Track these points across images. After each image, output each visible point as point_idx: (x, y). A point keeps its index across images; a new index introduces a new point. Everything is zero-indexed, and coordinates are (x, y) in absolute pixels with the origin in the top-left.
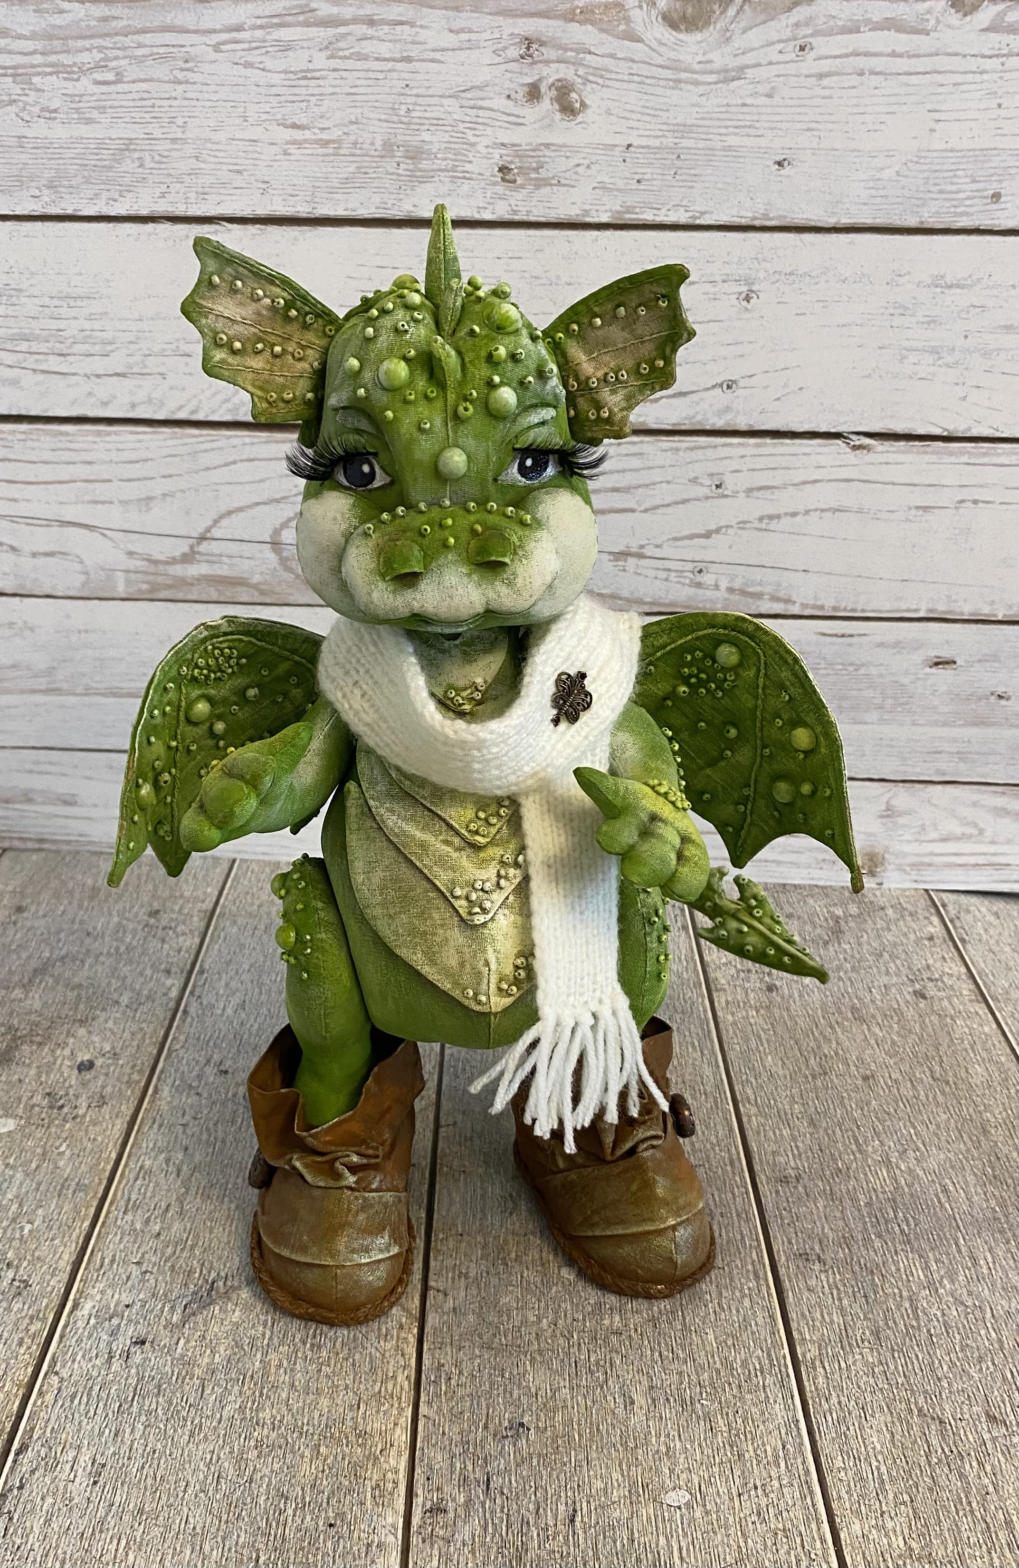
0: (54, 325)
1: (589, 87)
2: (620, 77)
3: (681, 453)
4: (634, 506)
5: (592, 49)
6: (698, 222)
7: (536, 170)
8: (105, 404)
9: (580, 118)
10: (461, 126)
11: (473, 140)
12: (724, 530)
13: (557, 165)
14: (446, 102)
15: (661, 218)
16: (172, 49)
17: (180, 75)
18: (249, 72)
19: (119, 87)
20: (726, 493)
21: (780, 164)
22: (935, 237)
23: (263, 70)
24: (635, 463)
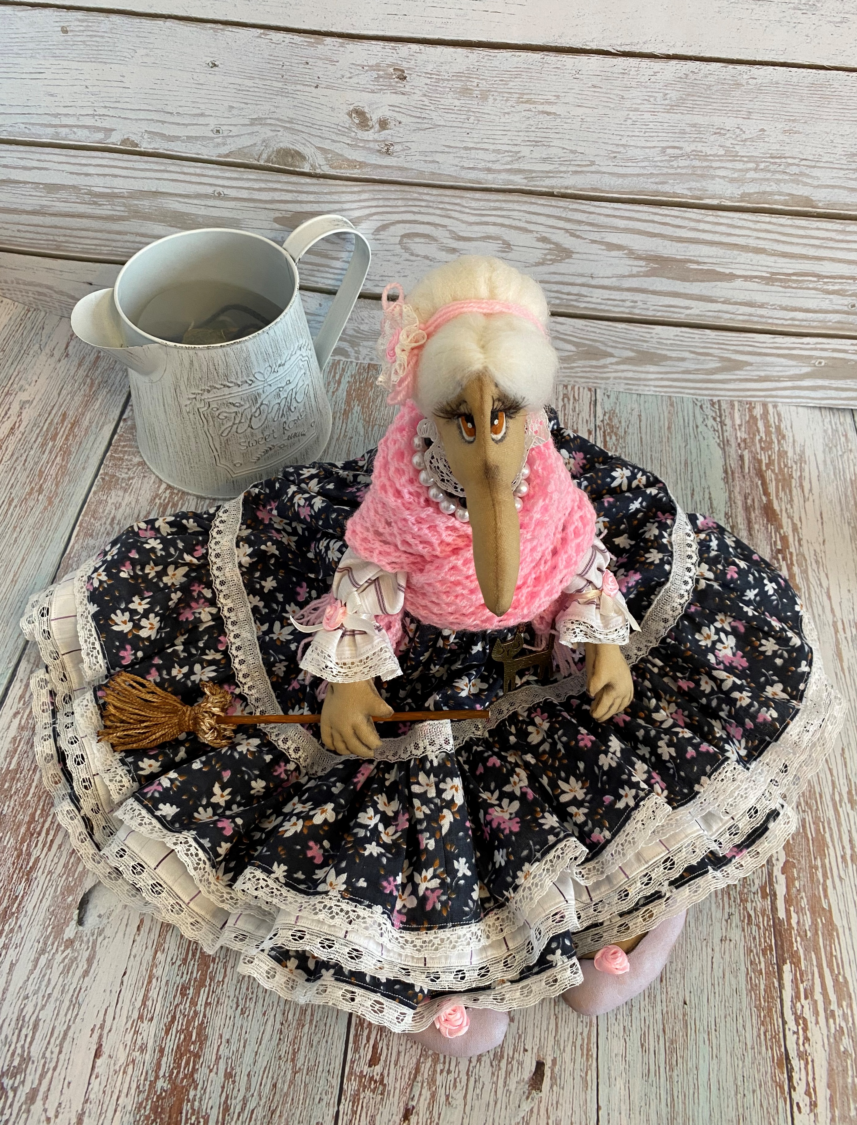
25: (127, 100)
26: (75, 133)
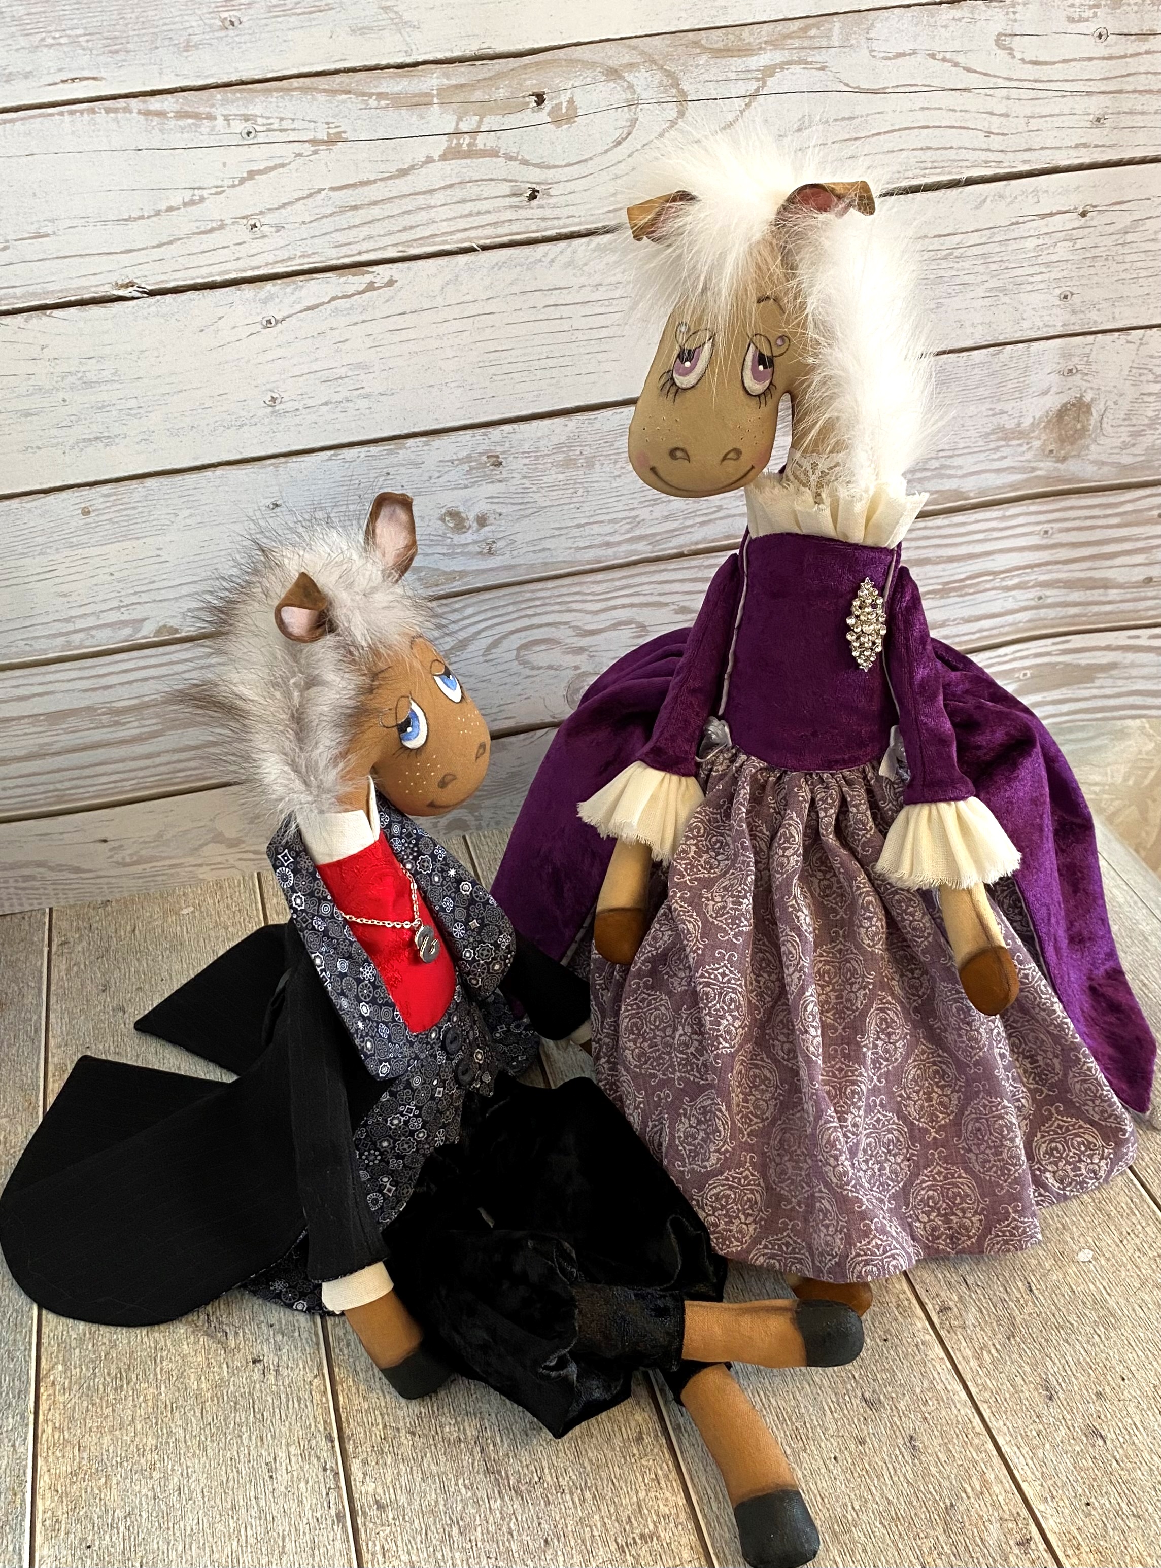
1: (441, 533)
3: (299, 254)
4: (331, 193)
7: (471, 469)
9: (444, 511)
10: (535, 488)
11: (524, 481)
12: (237, 182)
13: (455, 475)
14: (548, 503)
15: (363, 450)
20: (245, 221)
21: (277, 506)
22: (126, 474)
24: (340, 237)
25: (165, 577)
26: (93, 637)
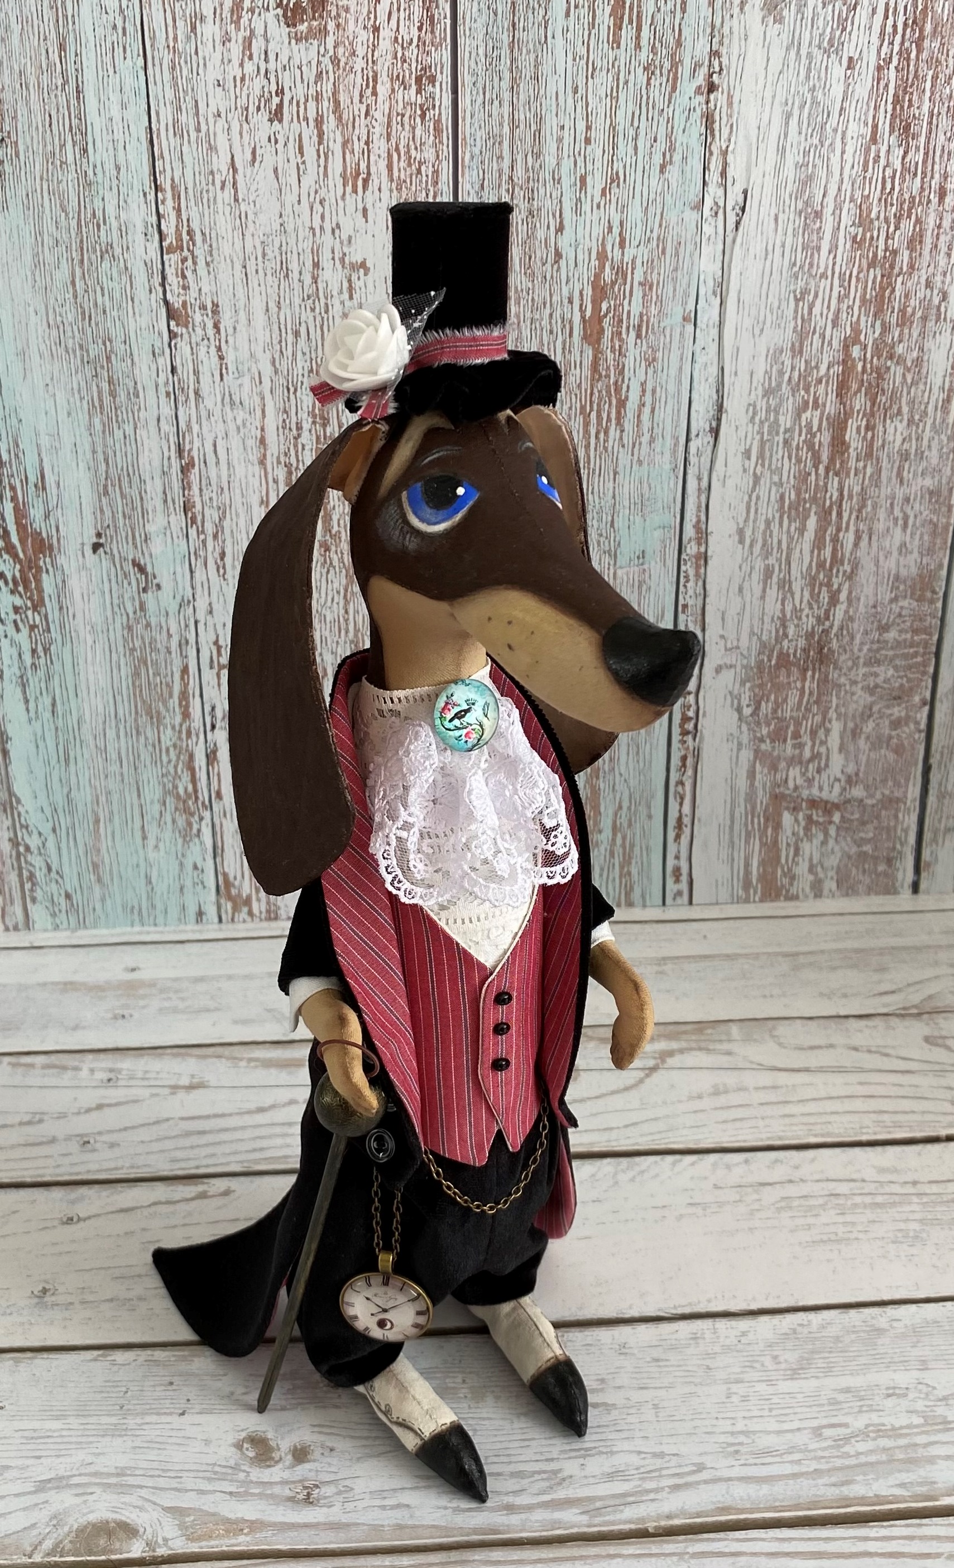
0: (849, 1218)
2: (192, 1474)
5: (228, 1497)
6: (100, 1352)
8: (776, 1161)
16: (758, 1461)
17: (742, 1439)
18: (657, 1449)
19: (815, 1423)
23: (640, 1453)
